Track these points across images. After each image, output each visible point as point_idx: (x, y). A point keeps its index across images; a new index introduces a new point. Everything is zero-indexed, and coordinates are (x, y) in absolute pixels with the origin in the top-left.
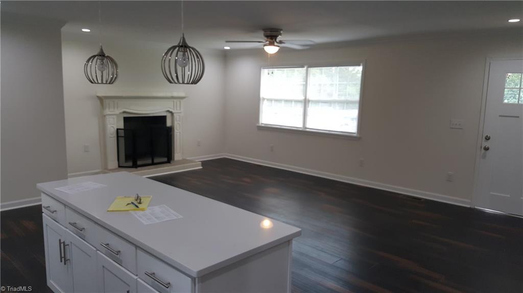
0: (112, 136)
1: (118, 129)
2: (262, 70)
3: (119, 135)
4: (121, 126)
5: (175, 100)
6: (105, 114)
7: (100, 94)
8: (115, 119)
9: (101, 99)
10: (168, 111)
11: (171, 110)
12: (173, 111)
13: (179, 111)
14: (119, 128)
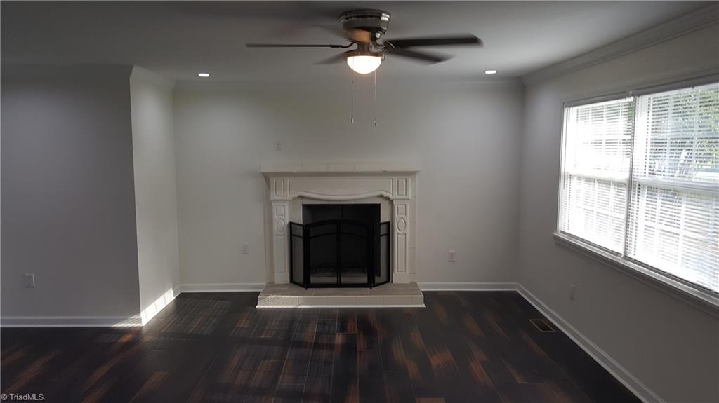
0: (283, 233)
1: (291, 224)
2: (566, 109)
3: (293, 233)
4: (299, 218)
5: (396, 179)
6: (272, 198)
7: (265, 170)
8: (287, 207)
9: (267, 177)
10: (381, 196)
11: (386, 194)
12: (391, 197)
13: (404, 197)
14: (292, 221)
